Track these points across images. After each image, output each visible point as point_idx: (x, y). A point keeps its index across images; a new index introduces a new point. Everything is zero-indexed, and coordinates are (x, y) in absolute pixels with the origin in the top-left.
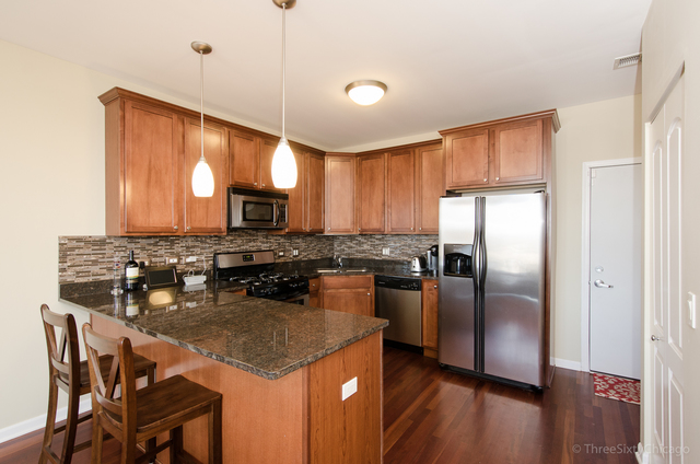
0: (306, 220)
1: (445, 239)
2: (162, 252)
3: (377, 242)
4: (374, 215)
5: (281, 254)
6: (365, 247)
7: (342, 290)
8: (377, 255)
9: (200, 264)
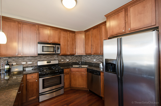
0: (68, 51)
1: (105, 57)
2: (20, 61)
3: (92, 57)
4: (89, 49)
5: (63, 61)
6: (89, 59)
7: (77, 73)
8: (92, 61)
9: (33, 64)
